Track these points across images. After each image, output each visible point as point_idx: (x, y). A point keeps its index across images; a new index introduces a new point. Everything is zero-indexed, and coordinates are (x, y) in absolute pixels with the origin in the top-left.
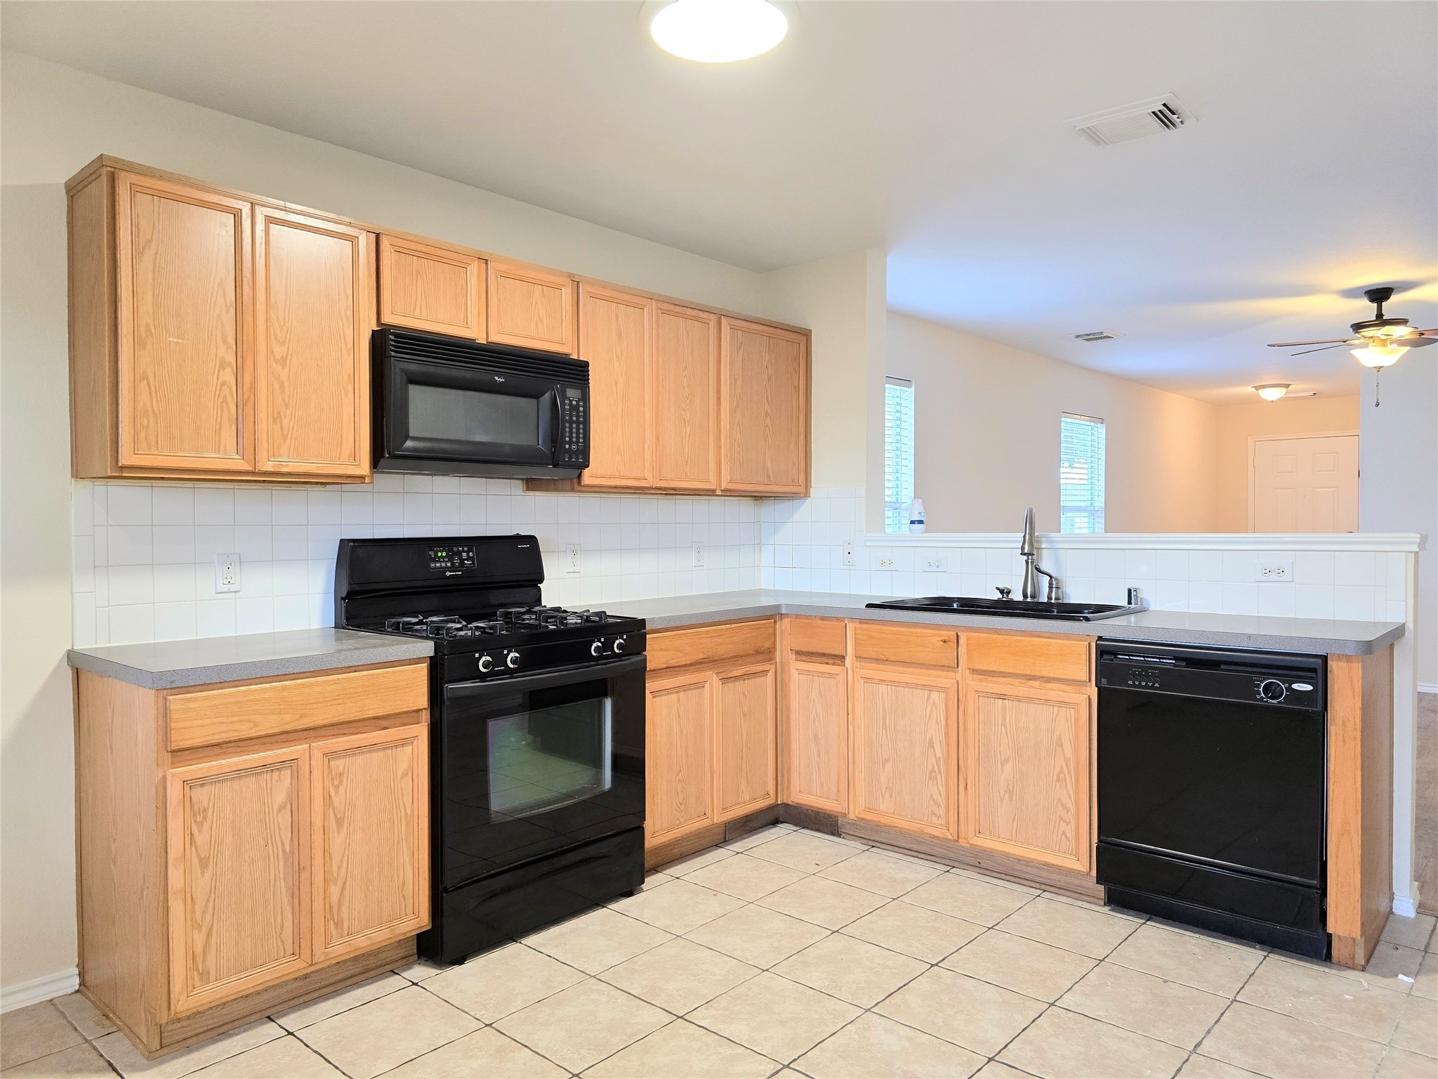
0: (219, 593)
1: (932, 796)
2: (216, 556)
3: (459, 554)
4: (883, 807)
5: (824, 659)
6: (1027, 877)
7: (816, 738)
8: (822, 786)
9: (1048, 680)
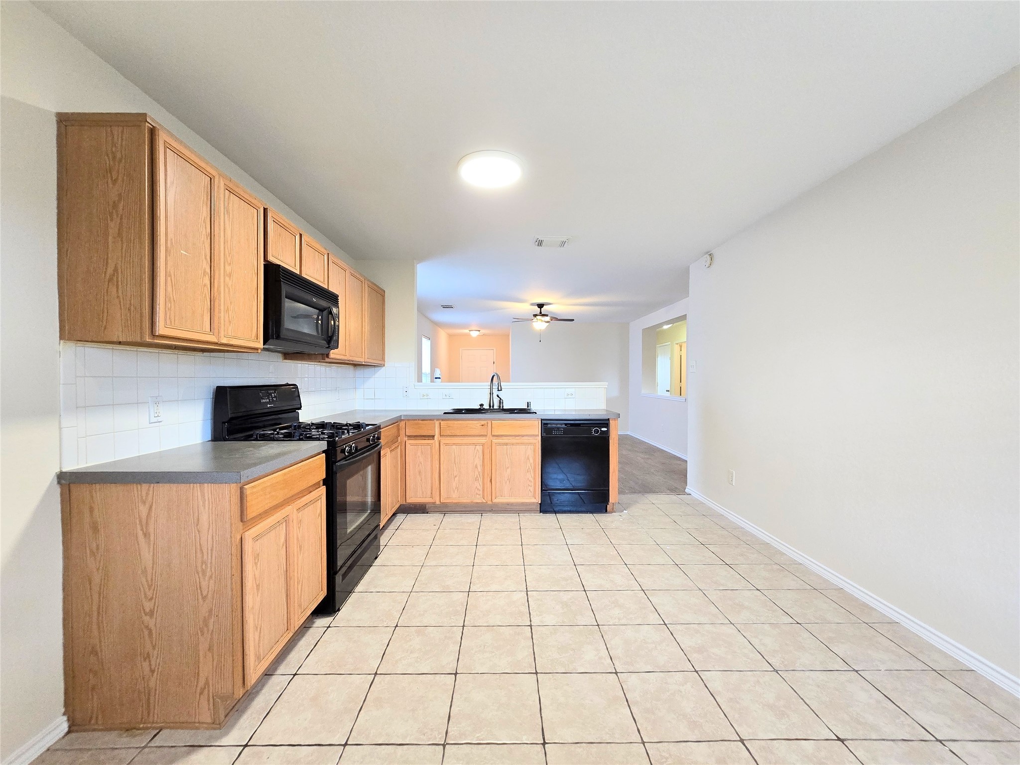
0: (152, 423)
1: (476, 487)
2: (149, 398)
3: (271, 394)
4: (454, 496)
5: (424, 438)
6: (510, 510)
7: (420, 472)
8: (423, 493)
9: (523, 436)
